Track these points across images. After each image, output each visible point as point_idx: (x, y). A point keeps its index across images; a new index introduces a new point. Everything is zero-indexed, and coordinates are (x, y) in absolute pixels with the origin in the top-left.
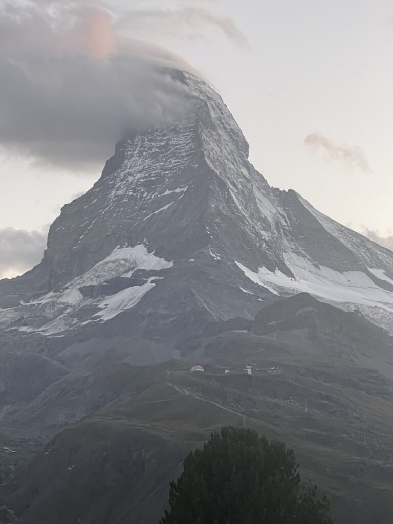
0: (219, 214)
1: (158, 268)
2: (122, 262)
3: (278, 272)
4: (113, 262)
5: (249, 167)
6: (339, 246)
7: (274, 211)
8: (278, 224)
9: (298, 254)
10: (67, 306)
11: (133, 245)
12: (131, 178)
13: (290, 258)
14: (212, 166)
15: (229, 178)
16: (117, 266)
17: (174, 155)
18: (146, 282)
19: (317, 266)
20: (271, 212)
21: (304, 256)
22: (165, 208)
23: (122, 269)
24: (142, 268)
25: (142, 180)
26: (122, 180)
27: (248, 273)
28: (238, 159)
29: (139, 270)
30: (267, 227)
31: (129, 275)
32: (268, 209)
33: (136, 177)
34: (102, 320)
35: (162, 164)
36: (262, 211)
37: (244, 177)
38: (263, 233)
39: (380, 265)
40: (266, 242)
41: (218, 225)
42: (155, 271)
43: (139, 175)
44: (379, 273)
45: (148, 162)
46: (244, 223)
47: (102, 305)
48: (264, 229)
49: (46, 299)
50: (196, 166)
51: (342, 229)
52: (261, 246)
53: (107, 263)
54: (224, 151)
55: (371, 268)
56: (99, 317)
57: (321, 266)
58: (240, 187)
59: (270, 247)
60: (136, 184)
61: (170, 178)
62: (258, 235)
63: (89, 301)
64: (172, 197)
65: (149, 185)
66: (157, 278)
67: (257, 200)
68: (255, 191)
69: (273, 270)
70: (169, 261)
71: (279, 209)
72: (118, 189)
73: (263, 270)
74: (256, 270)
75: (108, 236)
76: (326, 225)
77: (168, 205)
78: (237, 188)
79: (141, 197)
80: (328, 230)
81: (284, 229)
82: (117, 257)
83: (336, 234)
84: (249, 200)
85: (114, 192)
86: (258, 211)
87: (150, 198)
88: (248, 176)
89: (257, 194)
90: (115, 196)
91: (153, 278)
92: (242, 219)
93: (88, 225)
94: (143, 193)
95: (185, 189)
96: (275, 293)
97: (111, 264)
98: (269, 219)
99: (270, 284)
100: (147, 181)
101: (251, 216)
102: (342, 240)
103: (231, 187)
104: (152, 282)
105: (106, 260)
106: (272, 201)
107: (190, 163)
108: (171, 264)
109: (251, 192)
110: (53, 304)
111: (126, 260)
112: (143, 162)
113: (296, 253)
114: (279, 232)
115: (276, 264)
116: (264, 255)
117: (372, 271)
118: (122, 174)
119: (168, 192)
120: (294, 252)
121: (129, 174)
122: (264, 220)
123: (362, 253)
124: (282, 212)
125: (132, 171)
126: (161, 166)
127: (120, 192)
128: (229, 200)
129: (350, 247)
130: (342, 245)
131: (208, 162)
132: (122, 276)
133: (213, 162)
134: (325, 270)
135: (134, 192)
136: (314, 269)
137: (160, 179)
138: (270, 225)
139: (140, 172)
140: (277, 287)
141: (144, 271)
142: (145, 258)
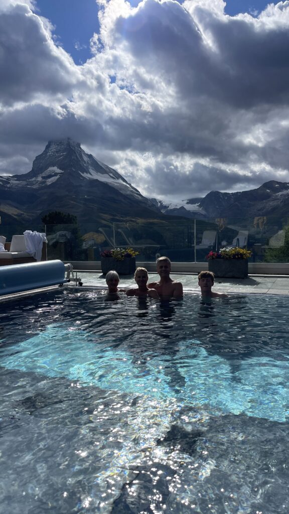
0: (74, 160)
3: (89, 174)
5: (80, 148)
10: (38, 181)
11: (54, 166)
12: (52, 150)
15: (76, 151)
17: (63, 145)
18: (57, 176)
28: (78, 146)
29: (56, 173)
34: (47, 185)
37: (80, 151)
40: (85, 167)
42: (60, 173)
46: (80, 162)
47: (47, 181)
48: (85, 163)
49: (33, 179)
54: (75, 144)
57: (98, 173)
60: (54, 152)
61: (62, 150)
62: (83, 165)
63: (44, 180)
65: (57, 152)
67: (83, 157)
68: (82, 154)
70: (63, 171)
71: (88, 159)
74: (83, 173)
75: (48, 164)
77: (62, 157)
78: (78, 153)
79: (55, 155)
80: (100, 165)
81: (89, 164)
85: (48, 153)
87: (58, 155)
93: (43, 161)
95: (66, 153)
97: (49, 171)
99: (87, 177)
101: (82, 160)
102: (103, 167)
106: (86, 157)
107: (67, 147)
110: (35, 180)
111: (52, 170)
112: (55, 146)
115: (88, 172)
116: (85, 170)
117: (110, 174)
119: (62, 154)
120: (92, 169)
123: (107, 170)
126: (60, 147)
128: (77, 156)
132: (52, 174)
133: (72, 147)
139: (55, 149)
142: (57, 170)
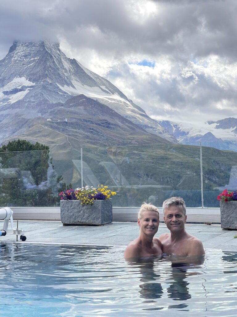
0: (50, 67)
1: (30, 85)
2: (17, 83)
4: (14, 83)
5: (59, 50)
6: (90, 78)
7: (69, 66)
8: (70, 70)
9: (77, 81)
11: (21, 77)
12: (19, 54)
13: (74, 82)
14: (47, 50)
15: (53, 54)
16: (15, 84)
17: (34, 46)
18: (25, 90)
19: (83, 85)
20: (67, 66)
21: (79, 82)
22: (32, 64)
23: (17, 86)
24: (24, 85)
25: (23, 54)
26: (16, 54)
27: (61, 87)
28: (56, 47)
29: (23, 86)
30: (66, 71)
31: (20, 88)
32: (67, 65)
33: (21, 53)
34: (11, 103)
35: (30, 49)
36: (64, 66)
37: (58, 54)
38: (65, 73)
39: (104, 85)
40: (66, 77)
41: (50, 70)
42: (29, 86)
43: (22, 53)
44: (104, 88)
45: (25, 48)
46: (59, 70)
47: (11, 98)
48: (65, 72)
50: (42, 50)
51: (91, 72)
52: (65, 78)
53: (12, 83)
54: (51, 45)
55: (101, 85)
56: (10, 102)
57: (84, 85)
58: (57, 58)
59: (68, 78)
60: (21, 56)
61: (33, 54)
62: (64, 74)
63: (6, 96)
64: (34, 60)
65: (26, 56)
66: (30, 89)
67: (63, 62)
68: (62, 59)
69: (69, 86)
70: (33, 83)
71: (70, 65)
72: (15, 57)
73: (66, 86)
74: (63, 86)
75: (12, 74)
76: (86, 71)
77: (33, 64)
78: (56, 58)
79: (23, 61)
80: (87, 73)
81: (72, 72)
82: (15, 81)
83: (89, 74)
84: (60, 62)
85: (13, 58)
86: (63, 66)
87: (26, 61)
88: (59, 54)
89: (63, 60)
90: (14, 60)
91: (28, 89)
92: (58, 69)
93: (5, 70)
94: (24, 59)
95: (38, 58)
96: (70, 94)
97: (13, 84)
98: (67, 69)
99: (68, 91)
100: (25, 55)
101: (61, 67)
102: (91, 76)
103: (54, 57)
104: (28, 90)
105: (11, 82)
106: (68, 63)
107: (40, 49)
108: (34, 84)
109: (61, 59)
111: (18, 82)
112: (23, 48)
113: (76, 80)
114: (70, 73)
115: (69, 84)
116: (65, 81)
117: (101, 87)
118: (16, 52)
119: (32, 59)
120: (75, 80)
121: (19, 52)
122: (65, 69)
123: (97, 80)
124: (71, 66)
125: (19, 51)
126: (30, 50)
127: (15, 59)
128: (54, 62)
129: (94, 78)
130: (91, 78)
131: (46, 49)
132: (18, 88)
133: (48, 49)
134: (86, 86)
135: (20, 58)
136: (82, 86)
137: (30, 54)
138: (67, 71)
139: (22, 52)
140: (70, 92)
141: (25, 86)
142: (25, 81)
